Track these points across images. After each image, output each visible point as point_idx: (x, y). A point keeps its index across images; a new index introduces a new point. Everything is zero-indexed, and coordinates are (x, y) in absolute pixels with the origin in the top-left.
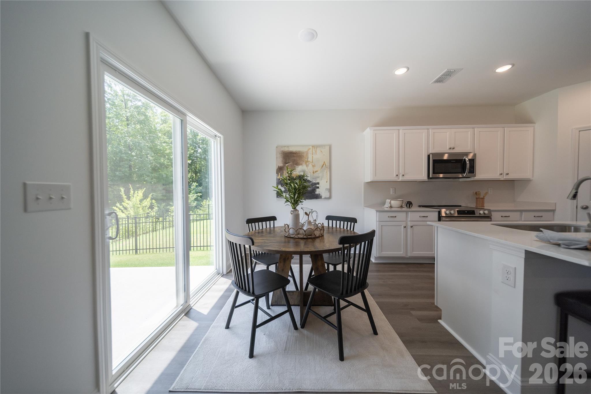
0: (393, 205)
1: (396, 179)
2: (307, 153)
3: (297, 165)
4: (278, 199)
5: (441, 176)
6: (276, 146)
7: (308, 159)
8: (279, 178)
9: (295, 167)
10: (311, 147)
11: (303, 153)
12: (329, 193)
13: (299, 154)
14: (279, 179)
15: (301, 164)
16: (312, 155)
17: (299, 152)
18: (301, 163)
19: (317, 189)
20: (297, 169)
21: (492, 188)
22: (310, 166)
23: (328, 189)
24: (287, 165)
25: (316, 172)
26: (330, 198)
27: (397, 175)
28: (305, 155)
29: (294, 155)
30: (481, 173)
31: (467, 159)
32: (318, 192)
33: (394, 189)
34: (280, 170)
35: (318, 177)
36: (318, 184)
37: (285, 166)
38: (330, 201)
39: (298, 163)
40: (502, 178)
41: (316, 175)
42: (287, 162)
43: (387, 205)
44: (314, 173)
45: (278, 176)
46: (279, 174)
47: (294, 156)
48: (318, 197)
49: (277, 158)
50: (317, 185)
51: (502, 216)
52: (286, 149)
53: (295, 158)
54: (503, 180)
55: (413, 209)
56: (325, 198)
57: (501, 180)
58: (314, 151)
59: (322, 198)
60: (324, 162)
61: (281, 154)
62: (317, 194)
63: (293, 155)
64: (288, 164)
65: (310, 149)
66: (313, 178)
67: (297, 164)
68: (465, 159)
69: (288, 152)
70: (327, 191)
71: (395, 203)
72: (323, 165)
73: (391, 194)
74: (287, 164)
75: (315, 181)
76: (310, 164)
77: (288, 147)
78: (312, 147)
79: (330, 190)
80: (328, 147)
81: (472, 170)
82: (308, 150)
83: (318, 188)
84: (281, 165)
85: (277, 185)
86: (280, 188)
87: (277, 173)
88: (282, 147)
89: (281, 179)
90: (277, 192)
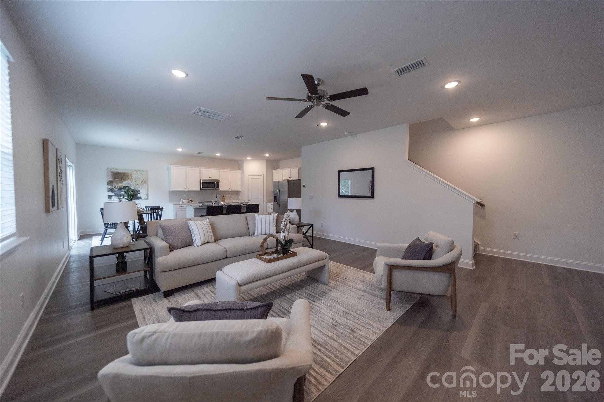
0: (184, 202)
1: (185, 190)
2: (131, 174)
4: (109, 199)
6: (107, 168)
7: (132, 177)
9: (122, 181)
10: (134, 171)
11: (128, 174)
14: (110, 188)
15: (127, 180)
16: (135, 175)
17: (125, 173)
18: (127, 179)
20: (124, 182)
21: (230, 194)
22: (134, 181)
24: (116, 180)
25: (138, 184)
26: (147, 199)
27: (185, 188)
28: (129, 175)
29: (122, 174)
30: (222, 188)
31: (216, 182)
32: (139, 195)
33: (184, 194)
34: (110, 183)
35: (140, 188)
36: (140, 191)
37: (114, 180)
38: (147, 201)
40: (230, 190)
41: (137, 186)
42: (116, 178)
43: (181, 202)
44: (136, 185)
46: (110, 185)
48: (139, 198)
49: (107, 175)
50: (139, 192)
52: (115, 171)
53: (122, 176)
55: (193, 203)
56: (144, 199)
58: (136, 173)
59: (142, 199)
60: (143, 180)
61: (111, 173)
63: (120, 174)
64: (117, 179)
65: (133, 172)
67: (124, 180)
68: (215, 183)
69: (117, 172)
70: (146, 195)
71: (185, 201)
72: (143, 181)
75: (137, 189)
77: (117, 169)
80: (146, 172)
81: (218, 186)
82: (132, 172)
83: (139, 193)
84: (111, 179)
85: (108, 192)
86: (111, 193)
87: (108, 184)
88: (112, 169)
89: (111, 188)
90: (108, 196)
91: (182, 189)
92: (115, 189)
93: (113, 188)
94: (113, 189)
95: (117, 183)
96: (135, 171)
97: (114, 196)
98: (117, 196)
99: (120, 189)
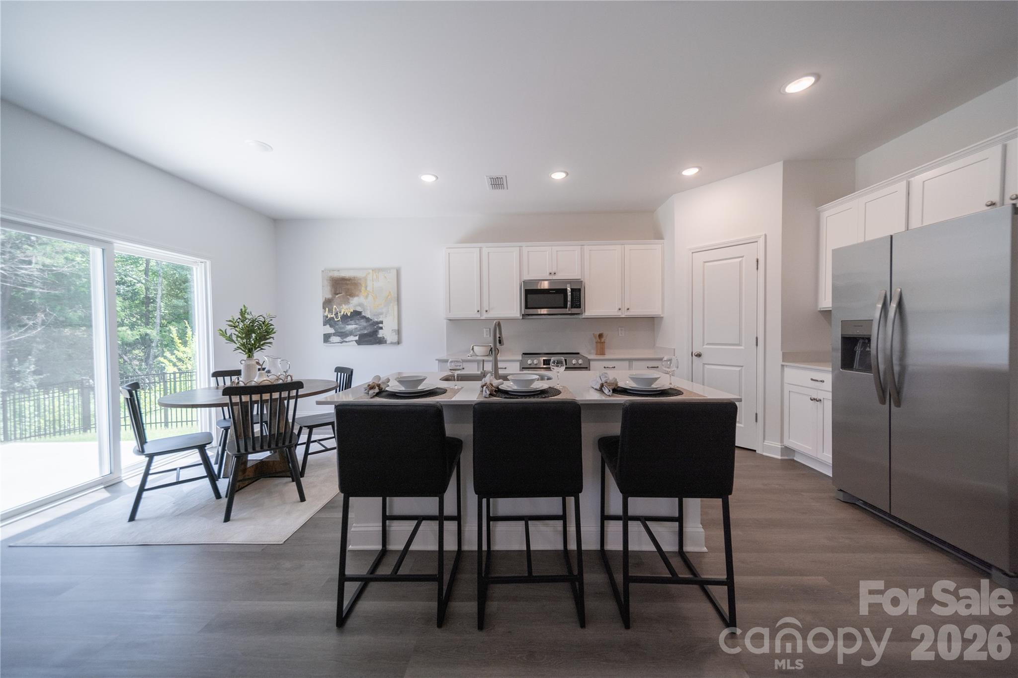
0: (477, 353)
1: (478, 316)
2: (365, 279)
3: (352, 297)
4: (325, 344)
5: (544, 311)
6: (323, 270)
7: (366, 288)
8: (326, 315)
9: (348, 299)
10: (371, 271)
11: (360, 279)
12: (397, 336)
13: (353, 282)
14: (327, 317)
15: (358, 296)
16: (373, 282)
17: (354, 277)
18: (357, 293)
19: (380, 331)
20: (351, 302)
21: (623, 328)
22: (370, 298)
23: (395, 330)
24: (337, 296)
25: (378, 306)
26: (399, 343)
27: (478, 311)
28: (362, 282)
29: (348, 282)
31: (570, 289)
32: (381, 334)
33: (489, 329)
34: (327, 303)
35: (381, 314)
36: (382, 322)
37: (335, 297)
38: (398, 347)
39: (353, 293)
40: (622, 314)
41: (378, 310)
42: (338, 292)
43: (471, 352)
44: (375, 307)
45: (325, 312)
46: (327, 309)
47: (347, 284)
48: (381, 341)
49: (323, 286)
50: (381, 325)
51: (605, 367)
52: (336, 274)
53: (349, 287)
54: (624, 316)
56: (392, 343)
57: (621, 317)
58: (375, 277)
59: (388, 342)
60: (390, 292)
61: (328, 281)
62: (381, 338)
63: (345, 282)
64: (339, 295)
65: (369, 273)
66: (375, 315)
67: (352, 295)
68: (568, 291)
69: (339, 277)
70: (394, 333)
71: (480, 351)
72: (388, 296)
73: (485, 336)
74: (337, 294)
75: (377, 318)
76: (370, 295)
77: (339, 271)
78: (373, 270)
79: (399, 332)
80: (395, 272)
81: (578, 304)
82: (366, 276)
83: (381, 328)
84: (329, 296)
85: (324, 325)
86: (329, 330)
87: (323, 308)
88: (330, 271)
89: (329, 316)
90: (324, 335)
91: (472, 314)
92: (336, 320)
93: (333, 316)
94: (333, 318)
95: (340, 304)
96: (374, 270)
97: (334, 334)
98: (339, 336)
99: (345, 318)
